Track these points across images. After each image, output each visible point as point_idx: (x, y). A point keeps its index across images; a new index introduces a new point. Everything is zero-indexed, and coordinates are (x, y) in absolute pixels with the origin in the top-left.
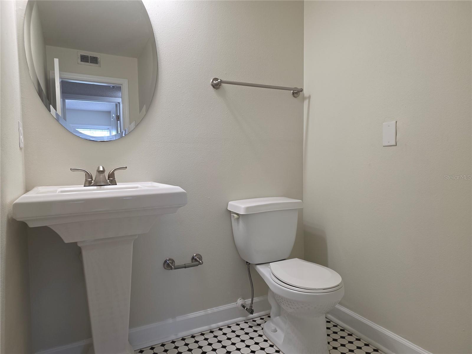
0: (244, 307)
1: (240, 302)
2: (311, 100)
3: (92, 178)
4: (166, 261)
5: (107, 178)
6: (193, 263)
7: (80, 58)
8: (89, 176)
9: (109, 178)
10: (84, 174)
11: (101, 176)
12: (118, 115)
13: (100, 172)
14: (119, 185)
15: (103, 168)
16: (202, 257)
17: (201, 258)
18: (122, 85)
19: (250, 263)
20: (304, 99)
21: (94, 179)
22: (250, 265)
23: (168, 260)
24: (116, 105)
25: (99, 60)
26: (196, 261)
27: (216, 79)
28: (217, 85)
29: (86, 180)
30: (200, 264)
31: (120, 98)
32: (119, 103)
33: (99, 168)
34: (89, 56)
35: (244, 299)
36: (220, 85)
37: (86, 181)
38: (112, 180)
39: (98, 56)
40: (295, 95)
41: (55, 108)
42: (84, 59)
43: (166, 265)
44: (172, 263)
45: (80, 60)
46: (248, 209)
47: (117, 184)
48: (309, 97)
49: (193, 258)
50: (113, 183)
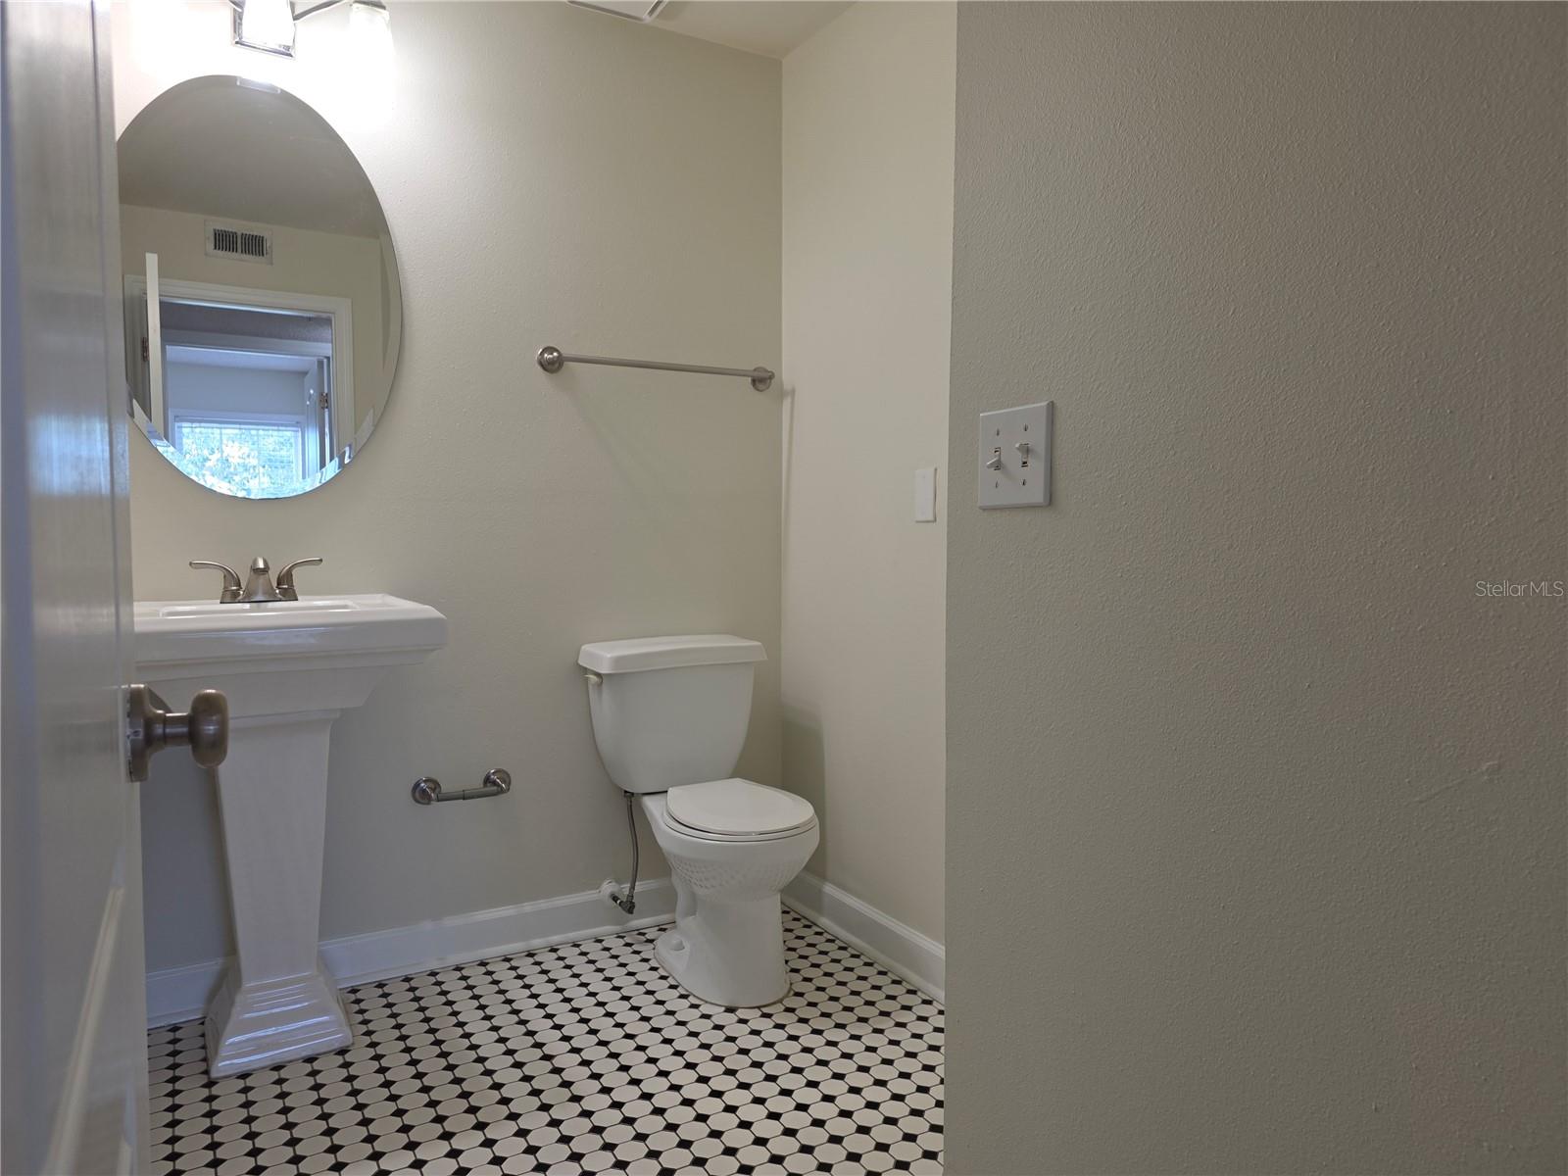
0: (615, 898)
1: (608, 888)
2: (796, 398)
3: (240, 585)
4: (417, 785)
5: (275, 585)
6: (487, 789)
7: (212, 239)
8: (231, 578)
9: (279, 584)
10: (220, 575)
11: (262, 579)
12: (326, 391)
13: (256, 571)
14: (302, 602)
15: (265, 562)
16: (508, 775)
17: (506, 777)
18: (334, 313)
19: (633, 794)
20: (782, 394)
21: (243, 586)
22: (633, 799)
23: (425, 781)
24: (320, 363)
25: (267, 244)
26: (495, 785)
27: (549, 349)
28: (552, 365)
29: (225, 587)
30: (502, 791)
31: (326, 342)
32: (328, 358)
33: (255, 562)
34: (239, 234)
35: (619, 882)
36: (561, 365)
37: (226, 590)
38: (286, 588)
39: (266, 235)
40: (761, 386)
41: (147, 409)
42: (225, 241)
43: (417, 794)
44: (434, 790)
45: (213, 247)
46: (618, 660)
47: (299, 598)
48: (793, 392)
49: (487, 780)
50: (290, 594)
